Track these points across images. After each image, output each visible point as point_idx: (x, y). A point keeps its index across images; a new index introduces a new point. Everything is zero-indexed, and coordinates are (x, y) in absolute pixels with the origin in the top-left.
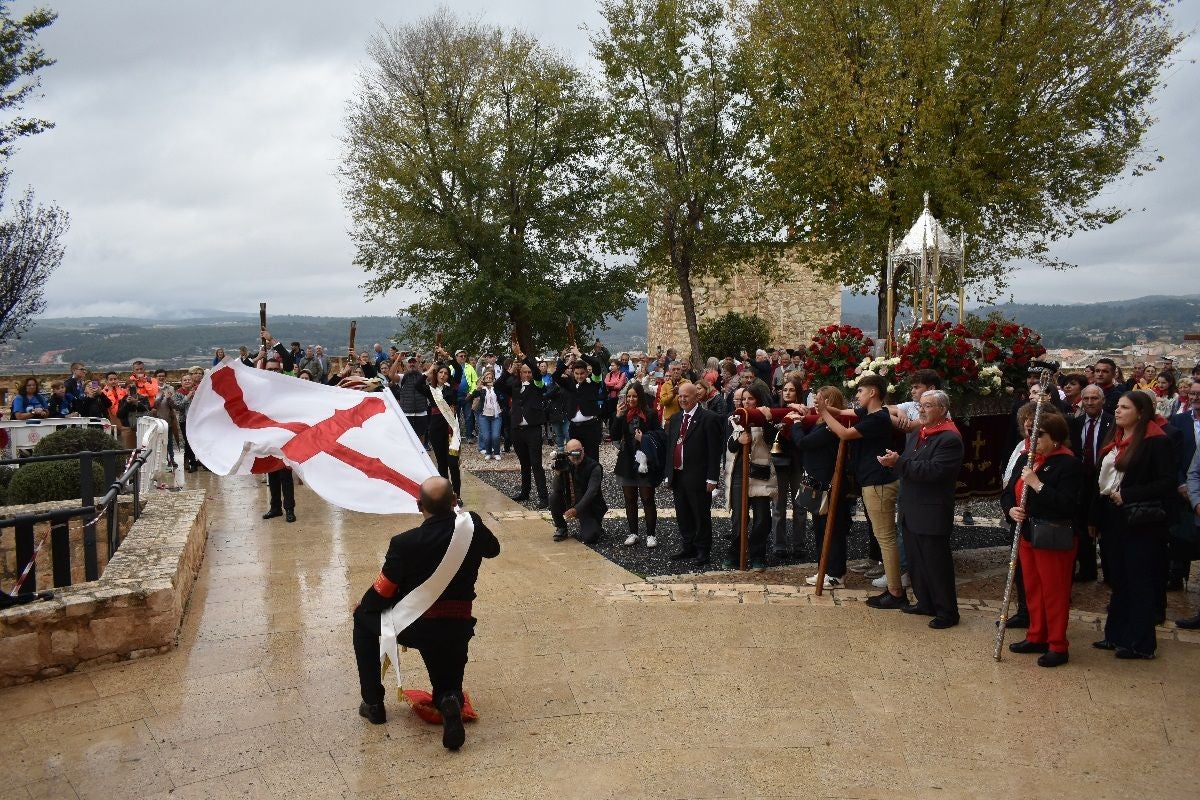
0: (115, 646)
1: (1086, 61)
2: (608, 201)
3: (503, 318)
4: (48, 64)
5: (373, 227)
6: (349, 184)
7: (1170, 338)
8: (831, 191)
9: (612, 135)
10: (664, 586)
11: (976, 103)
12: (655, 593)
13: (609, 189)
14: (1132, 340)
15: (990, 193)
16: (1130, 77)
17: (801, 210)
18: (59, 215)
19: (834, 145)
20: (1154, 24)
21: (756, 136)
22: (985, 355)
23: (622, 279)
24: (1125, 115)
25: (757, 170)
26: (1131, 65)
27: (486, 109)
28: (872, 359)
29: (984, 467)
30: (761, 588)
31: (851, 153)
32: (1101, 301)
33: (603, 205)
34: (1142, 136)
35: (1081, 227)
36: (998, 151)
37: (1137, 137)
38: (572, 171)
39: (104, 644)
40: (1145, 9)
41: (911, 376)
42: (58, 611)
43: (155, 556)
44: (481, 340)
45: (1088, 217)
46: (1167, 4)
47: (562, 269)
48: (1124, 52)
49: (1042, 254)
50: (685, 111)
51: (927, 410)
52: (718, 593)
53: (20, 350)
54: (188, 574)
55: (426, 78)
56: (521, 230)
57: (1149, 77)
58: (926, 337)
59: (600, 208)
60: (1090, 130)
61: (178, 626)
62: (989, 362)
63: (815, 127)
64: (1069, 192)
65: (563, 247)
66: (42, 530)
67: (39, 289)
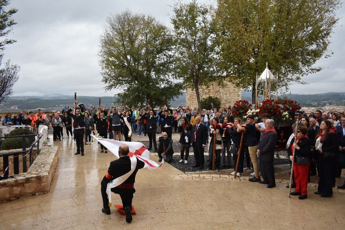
0: (32, 191)
1: (311, 25)
2: (175, 64)
3: (144, 97)
4: (15, 24)
5: (107, 71)
6: (101, 59)
7: (336, 104)
8: (239, 62)
9: (176, 45)
10: (190, 175)
11: (280, 37)
12: (188, 177)
13: (175, 61)
14: (324, 105)
15: (284, 62)
16: (324, 30)
17: (230, 67)
18: (17, 67)
19: (239, 49)
20: (331, 15)
21: (217, 46)
22: (284, 109)
23: (179, 86)
24: (323, 41)
25: (217, 55)
26: (324, 26)
27: (140, 37)
28: (251, 110)
29: (284, 141)
30: (218, 176)
31: (244, 51)
32: (316, 93)
33: (173, 65)
34: (328, 47)
35: (310, 72)
36: (286, 51)
37: (326, 47)
38: (164, 56)
39: (28, 191)
40: (328, 11)
41: (263, 115)
42: (15, 181)
43: (43, 165)
44: (138, 104)
45: (312, 70)
46: (334, 10)
47: (162, 83)
48: (322, 23)
49: (299, 80)
50: (197, 39)
51: (267, 125)
52: (206, 177)
53: (5, 105)
54: (53, 170)
55: (123, 29)
56: (150, 72)
57: (329, 30)
58: (267, 104)
59: (172, 66)
60: (312, 45)
61: (50, 186)
62: (285, 111)
63: (234, 43)
64: (307, 63)
65: (162, 77)
66: (11, 158)
67: (11, 88)
